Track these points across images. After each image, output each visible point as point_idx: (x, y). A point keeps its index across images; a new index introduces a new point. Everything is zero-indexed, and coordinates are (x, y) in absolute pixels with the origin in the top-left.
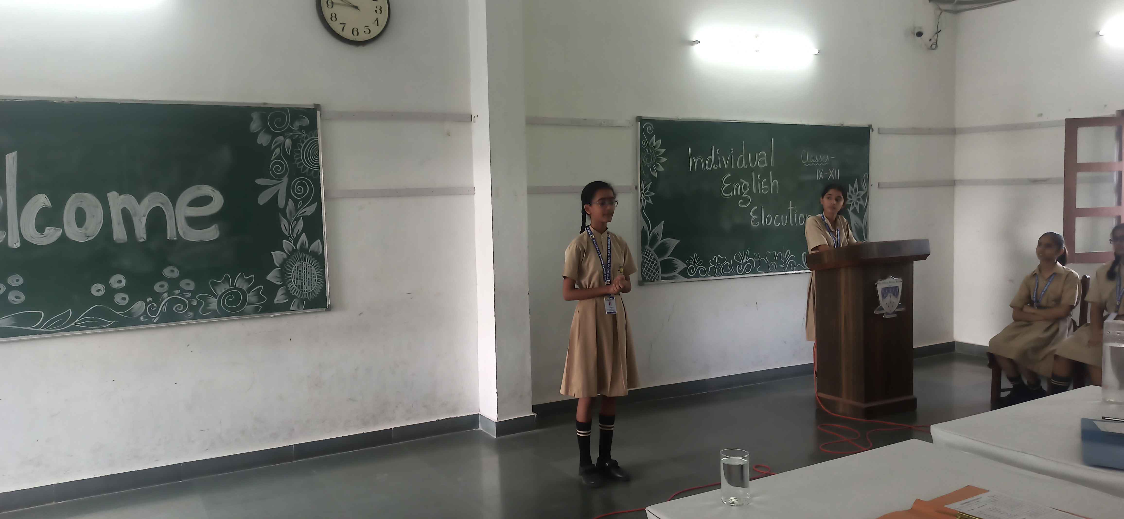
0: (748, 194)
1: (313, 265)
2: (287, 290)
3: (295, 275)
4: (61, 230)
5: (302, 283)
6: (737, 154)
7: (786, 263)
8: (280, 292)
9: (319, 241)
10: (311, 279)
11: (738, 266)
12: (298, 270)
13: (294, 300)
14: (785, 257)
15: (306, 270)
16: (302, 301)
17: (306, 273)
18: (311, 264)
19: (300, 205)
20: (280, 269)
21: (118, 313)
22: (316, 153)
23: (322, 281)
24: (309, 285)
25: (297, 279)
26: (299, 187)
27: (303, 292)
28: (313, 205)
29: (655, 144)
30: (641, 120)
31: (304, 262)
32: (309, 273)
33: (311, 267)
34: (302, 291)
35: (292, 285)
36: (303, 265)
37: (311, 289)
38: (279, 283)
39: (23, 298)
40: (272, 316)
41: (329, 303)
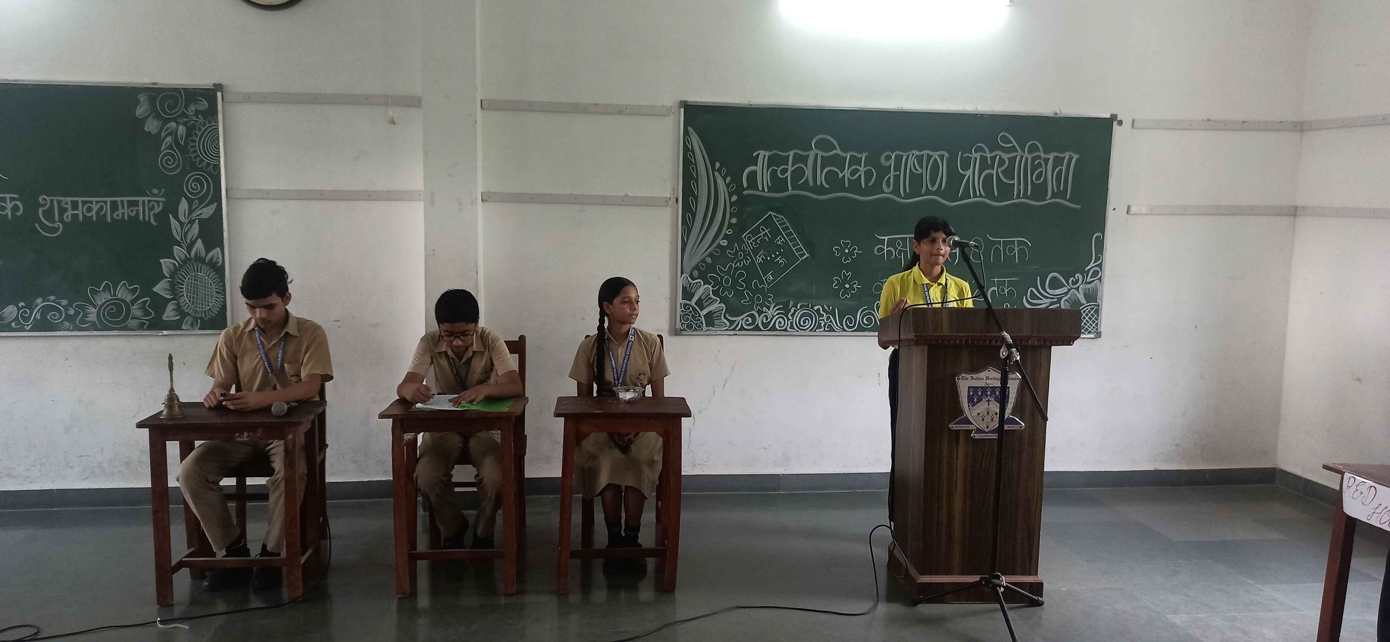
2: (178, 304)
3: (188, 289)
5: (197, 299)
8: (170, 307)
9: (218, 249)
10: (208, 294)
12: (191, 283)
13: (188, 318)
15: (202, 283)
16: (196, 319)
17: (202, 287)
18: (208, 276)
19: (195, 204)
20: (169, 281)
22: (216, 144)
23: (222, 298)
24: (205, 301)
25: (191, 293)
26: (194, 183)
27: (198, 309)
28: (211, 206)
30: (686, 106)
31: (199, 274)
32: (205, 287)
34: (196, 307)
35: (184, 300)
36: (198, 277)
37: (208, 306)
38: (168, 297)
40: (161, 334)
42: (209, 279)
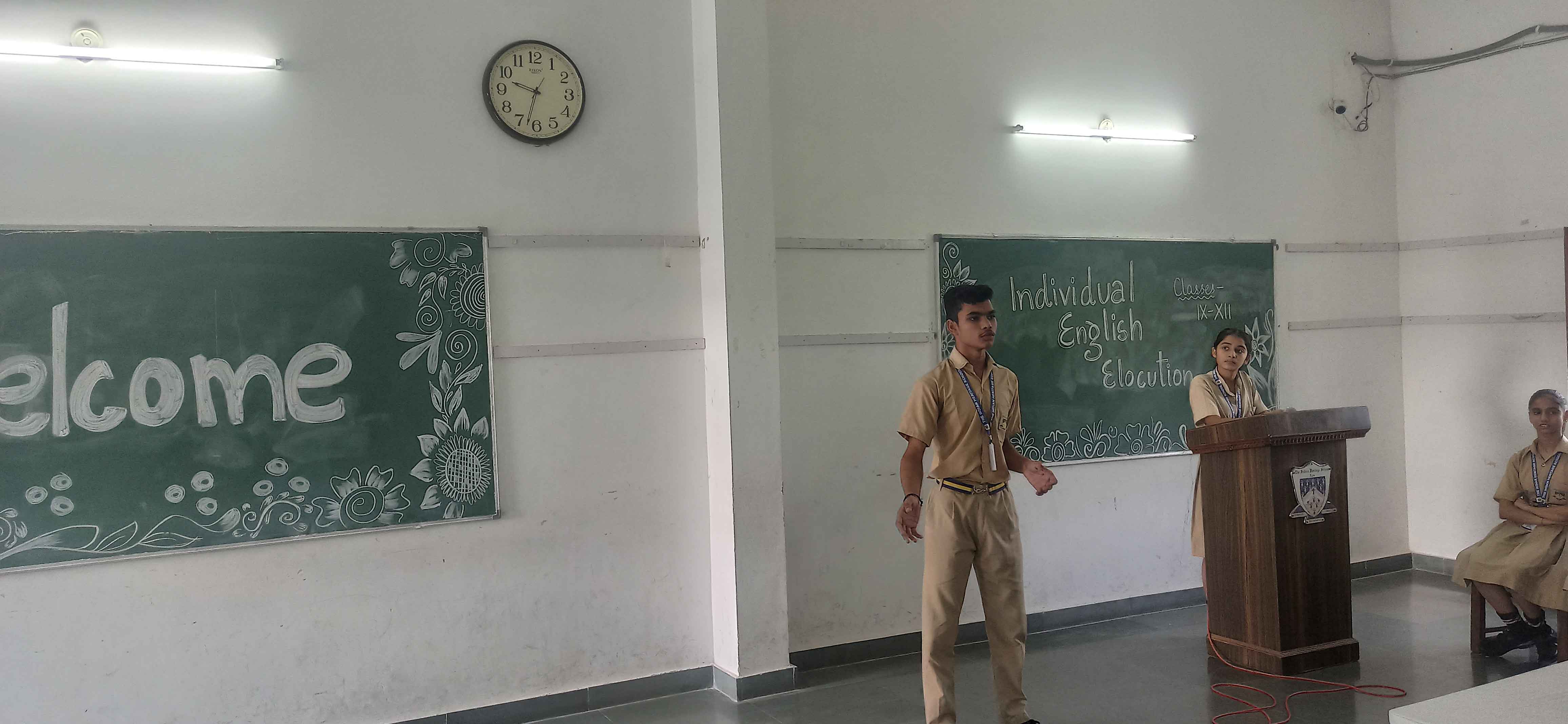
0: (1097, 342)
1: (476, 455)
2: (439, 488)
3: (450, 469)
4: (126, 410)
5: (460, 481)
6: (1079, 286)
7: (1156, 441)
8: (430, 492)
9: (484, 419)
10: (473, 474)
11: (1086, 445)
12: (454, 461)
13: (450, 504)
14: (1155, 433)
15: (467, 461)
16: (459, 505)
17: (467, 465)
18: (473, 452)
19: (458, 369)
20: (429, 461)
21: (201, 526)
22: (481, 295)
23: (488, 476)
24: (470, 482)
25: (453, 474)
26: (456, 343)
27: (462, 492)
28: (476, 368)
29: (960, 273)
30: (940, 239)
31: (463, 449)
32: (470, 466)
33: (473, 456)
34: (460, 490)
35: (446, 482)
36: (461, 454)
37: (473, 488)
38: (428, 480)
39: (71, 506)
40: (418, 527)
41: (497, 507)
42: (474, 455)
